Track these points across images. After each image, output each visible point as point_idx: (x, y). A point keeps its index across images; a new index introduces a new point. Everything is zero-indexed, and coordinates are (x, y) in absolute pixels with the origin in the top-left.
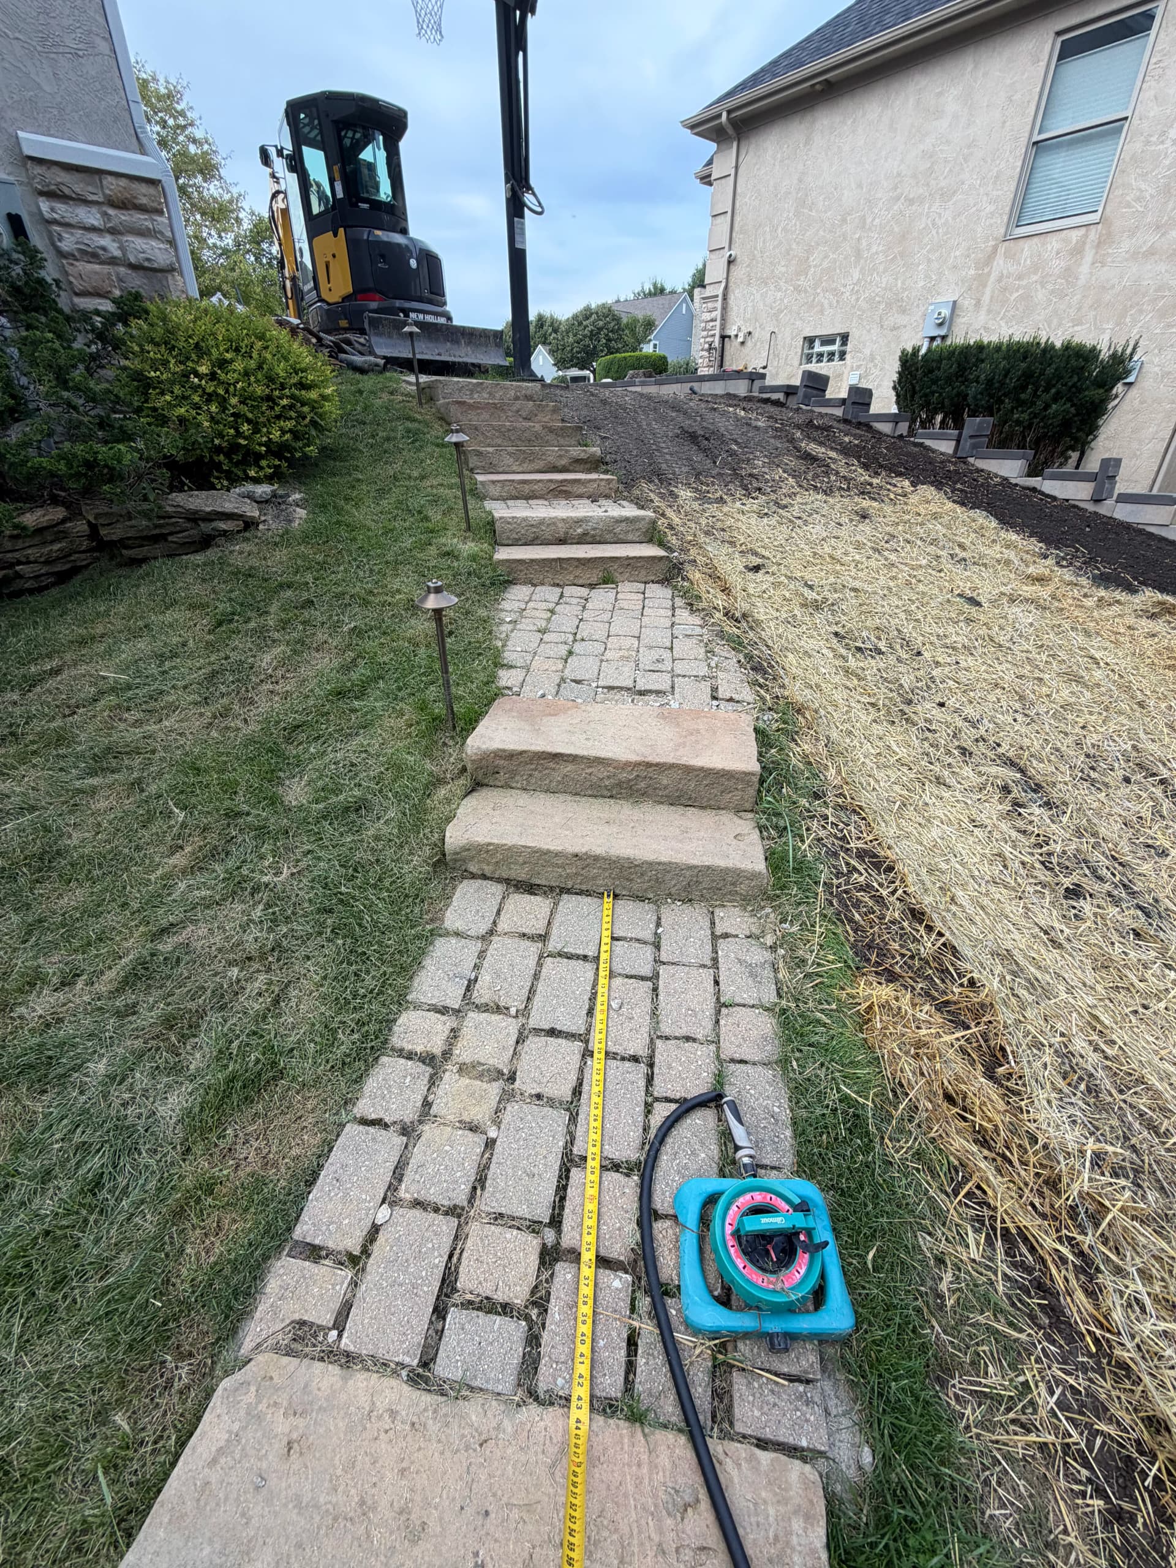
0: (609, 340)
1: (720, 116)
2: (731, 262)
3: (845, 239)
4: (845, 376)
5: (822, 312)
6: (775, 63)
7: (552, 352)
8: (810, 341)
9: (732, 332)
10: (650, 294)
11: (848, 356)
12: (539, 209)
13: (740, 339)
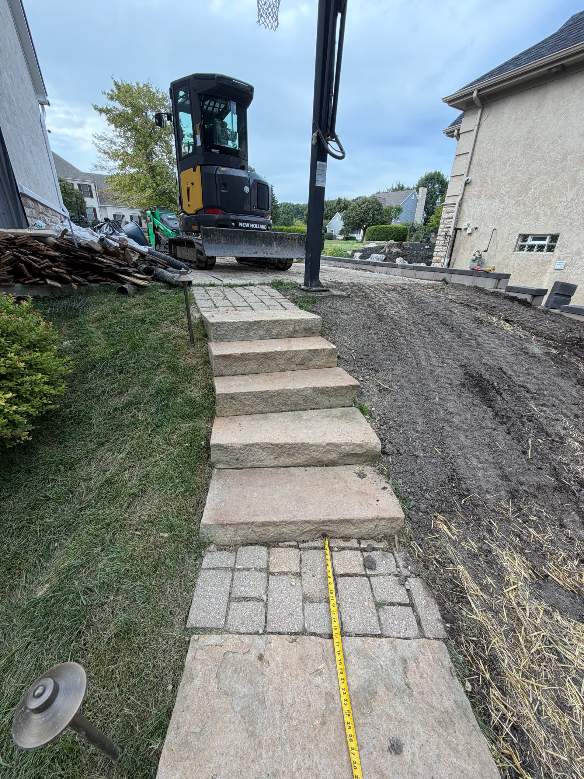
0: (374, 215)
1: (472, 93)
2: (467, 183)
3: (563, 171)
4: (552, 263)
5: (537, 219)
6: (516, 59)
7: (344, 219)
8: (525, 237)
9: (463, 226)
10: (396, 189)
11: (556, 250)
12: (340, 155)
13: (469, 231)
